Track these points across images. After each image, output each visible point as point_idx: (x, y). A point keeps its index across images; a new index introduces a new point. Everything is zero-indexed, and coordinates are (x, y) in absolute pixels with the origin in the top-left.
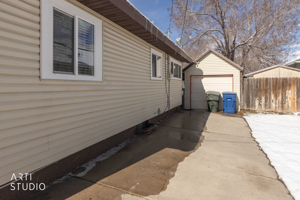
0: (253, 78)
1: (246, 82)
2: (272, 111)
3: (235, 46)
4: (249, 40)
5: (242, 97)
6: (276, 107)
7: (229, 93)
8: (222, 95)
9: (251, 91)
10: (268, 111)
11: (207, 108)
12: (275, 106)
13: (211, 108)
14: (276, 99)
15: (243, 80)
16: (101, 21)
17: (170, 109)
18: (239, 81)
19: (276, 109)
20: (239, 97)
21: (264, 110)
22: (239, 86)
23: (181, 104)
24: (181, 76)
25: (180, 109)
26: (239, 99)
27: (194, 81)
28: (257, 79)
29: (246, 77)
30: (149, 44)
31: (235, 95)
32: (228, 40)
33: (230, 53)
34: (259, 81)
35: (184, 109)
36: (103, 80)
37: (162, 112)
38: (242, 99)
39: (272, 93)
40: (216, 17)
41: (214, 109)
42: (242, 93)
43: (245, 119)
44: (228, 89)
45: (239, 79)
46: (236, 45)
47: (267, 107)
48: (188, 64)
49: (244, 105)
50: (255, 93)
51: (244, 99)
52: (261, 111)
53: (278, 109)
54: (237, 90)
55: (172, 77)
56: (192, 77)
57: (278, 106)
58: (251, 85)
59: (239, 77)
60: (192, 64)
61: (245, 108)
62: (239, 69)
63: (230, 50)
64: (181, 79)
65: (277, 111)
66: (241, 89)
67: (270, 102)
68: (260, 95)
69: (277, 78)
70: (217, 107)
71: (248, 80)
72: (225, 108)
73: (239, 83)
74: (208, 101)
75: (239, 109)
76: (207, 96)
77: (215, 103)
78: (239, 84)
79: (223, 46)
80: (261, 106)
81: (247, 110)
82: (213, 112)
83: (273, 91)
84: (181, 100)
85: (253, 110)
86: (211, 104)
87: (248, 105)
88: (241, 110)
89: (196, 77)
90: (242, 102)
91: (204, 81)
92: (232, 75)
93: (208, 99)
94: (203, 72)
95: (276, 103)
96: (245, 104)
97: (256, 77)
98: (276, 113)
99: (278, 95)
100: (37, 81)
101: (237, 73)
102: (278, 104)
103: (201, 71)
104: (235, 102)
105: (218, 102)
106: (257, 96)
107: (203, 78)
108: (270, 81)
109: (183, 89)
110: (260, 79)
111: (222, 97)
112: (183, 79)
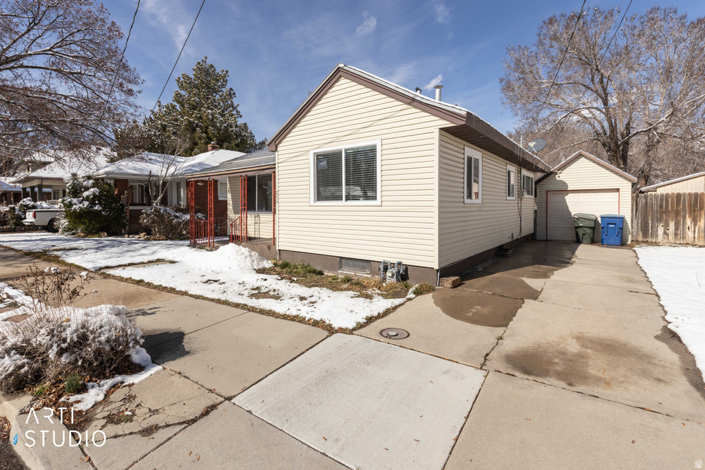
0: (654, 193)
1: (642, 201)
2: (688, 244)
3: (629, 133)
4: (659, 123)
5: (635, 221)
6: (694, 238)
7: (611, 216)
8: (599, 219)
9: (651, 212)
10: (680, 244)
11: (575, 239)
12: (693, 236)
13: (581, 238)
14: (695, 225)
15: (637, 196)
16: (481, 154)
17: (522, 235)
18: (630, 198)
19: (694, 241)
20: (629, 222)
21: (673, 242)
22: (630, 206)
23: (533, 232)
24: (534, 193)
25: (531, 238)
26: (630, 225)
27: (552, 198)
28: (662, 195)
29: (643, 192)
30: (505, 161)
31: (622, 219)
32: (615, 122)
33: (620, 146)
34: (666, 197)
35: (535, 240)
36: (482, 202)
37: (515, 238)
38: (635, 225)
39: (687, 216)
40: (591, 86)
41: (587, 238)
42: (634, 216)
43: (635, 251)
44: (612, 211)
45: (630, 195)
46: (633, 132)
47: (679, 237)
48: (543, 174)
49: (637, 234)
50: (657, 217)
51: (638, 225)
52: (667, 243)
53: (699, 240)
54: (626, 212)
55: (526, 196)
56: (549, 194)
57: (699, 236)
58: (651, 204)
59: (630, 193)
60: (549, 174)
61: (640, 238)
62: (630, 180)
63: (620, 139)
64: (533, 197)
65: (696, 243)
66: (632, 211)
67: (683, 230)
68: (666, 220)
69: (697, 193)
70: (592, 237)
71: (646, 197)
72: (604, 237)
73: (630, 201)
74: (577, 228)
75: (629, 241)
76: (575, 221)
77: (589, 231)
78: (630, 203)
79: (605, 134)
80: (668, 235)
81: (643, 242)
82: (584, 244)
83: (690, 213)
84: (533, 227)
85: (654, 241)
86: (580, 232)
87: (645, 234)
88: (632, 241)
89: (556, 192)
90: (635, 230)
91: (569, 199)
92: (618, 190)
93: (576, 225)
94: (567, 186)
95: (694, 232)
96: (640, 233)
97: (660, 191)
98: (694, 245)
99: (698, 219)
100: (462, 205)
101: (626, 187)
102: (699, 233)
103: (565, 184)
104: (622, 229)
105: (593, 229)
106: (661, 221)
107: (567, 194)
108: (684, 198)
109: (535, 211)
110: (667, 195)
111: (600, 222)
112: (536, 196)
